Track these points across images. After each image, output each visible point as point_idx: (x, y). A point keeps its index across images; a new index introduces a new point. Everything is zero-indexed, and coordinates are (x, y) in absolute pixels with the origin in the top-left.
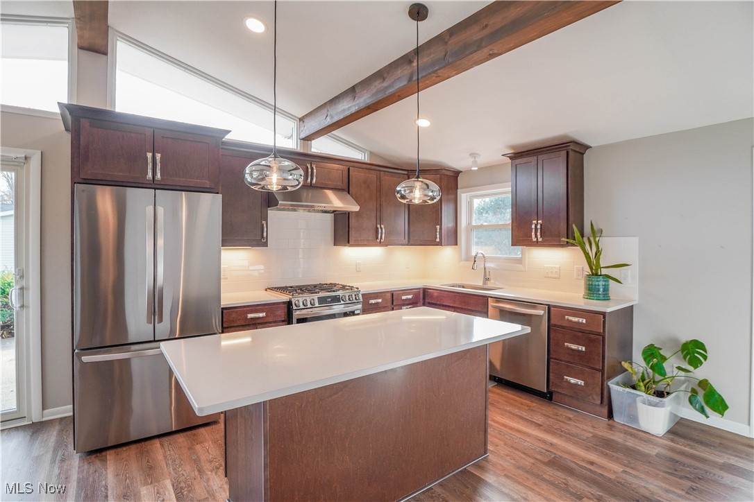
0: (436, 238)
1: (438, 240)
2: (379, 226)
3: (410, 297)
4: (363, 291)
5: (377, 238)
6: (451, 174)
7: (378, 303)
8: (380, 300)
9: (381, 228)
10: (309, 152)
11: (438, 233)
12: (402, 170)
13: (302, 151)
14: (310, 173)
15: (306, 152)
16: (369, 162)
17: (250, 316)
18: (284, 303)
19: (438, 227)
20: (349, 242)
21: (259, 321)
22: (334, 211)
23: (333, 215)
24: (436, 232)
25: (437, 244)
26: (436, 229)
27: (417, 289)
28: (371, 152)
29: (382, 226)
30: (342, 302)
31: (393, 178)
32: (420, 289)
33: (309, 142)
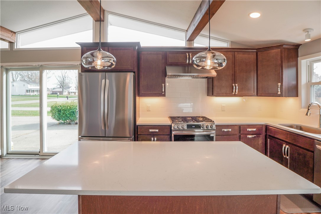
0: (278, 92)
1: (279, 93)
2: (234, 85)
3: (255, 130)
4: (216, 123)
5: (233, 92)
6: (292, 47)
7: (228, 131)
8: (230, 130)
9: (235, 86)
10: (192, 47)
11: (279, 89)
12: (252, 49)
13: (188, 47)
14: (188, 58)
15: (190, 47)
16: (230, 47)
17: (151, 130)
18: (169, 126)
19: (279, 84)
20: (213, 95)
21: (156, 134)
22: (207, 77)
23: (207, 79)
24: (278, 88)
25: (279, 96)
26: (278, 86)
27: (260, 125)
28: (232, 42)
29: (236, 85)
30: (202, 129)
31: (244, 55)
32: (262, 125)
33: (192, 42)
